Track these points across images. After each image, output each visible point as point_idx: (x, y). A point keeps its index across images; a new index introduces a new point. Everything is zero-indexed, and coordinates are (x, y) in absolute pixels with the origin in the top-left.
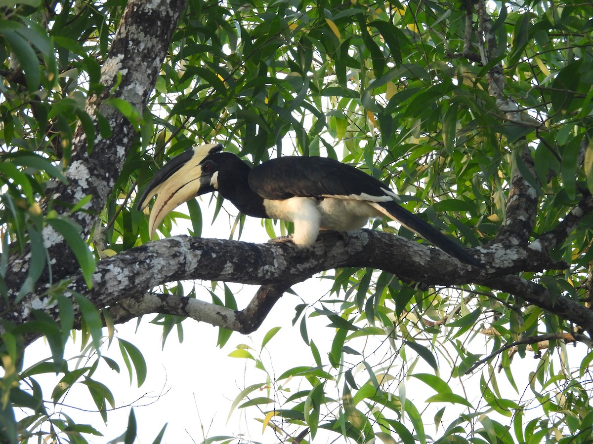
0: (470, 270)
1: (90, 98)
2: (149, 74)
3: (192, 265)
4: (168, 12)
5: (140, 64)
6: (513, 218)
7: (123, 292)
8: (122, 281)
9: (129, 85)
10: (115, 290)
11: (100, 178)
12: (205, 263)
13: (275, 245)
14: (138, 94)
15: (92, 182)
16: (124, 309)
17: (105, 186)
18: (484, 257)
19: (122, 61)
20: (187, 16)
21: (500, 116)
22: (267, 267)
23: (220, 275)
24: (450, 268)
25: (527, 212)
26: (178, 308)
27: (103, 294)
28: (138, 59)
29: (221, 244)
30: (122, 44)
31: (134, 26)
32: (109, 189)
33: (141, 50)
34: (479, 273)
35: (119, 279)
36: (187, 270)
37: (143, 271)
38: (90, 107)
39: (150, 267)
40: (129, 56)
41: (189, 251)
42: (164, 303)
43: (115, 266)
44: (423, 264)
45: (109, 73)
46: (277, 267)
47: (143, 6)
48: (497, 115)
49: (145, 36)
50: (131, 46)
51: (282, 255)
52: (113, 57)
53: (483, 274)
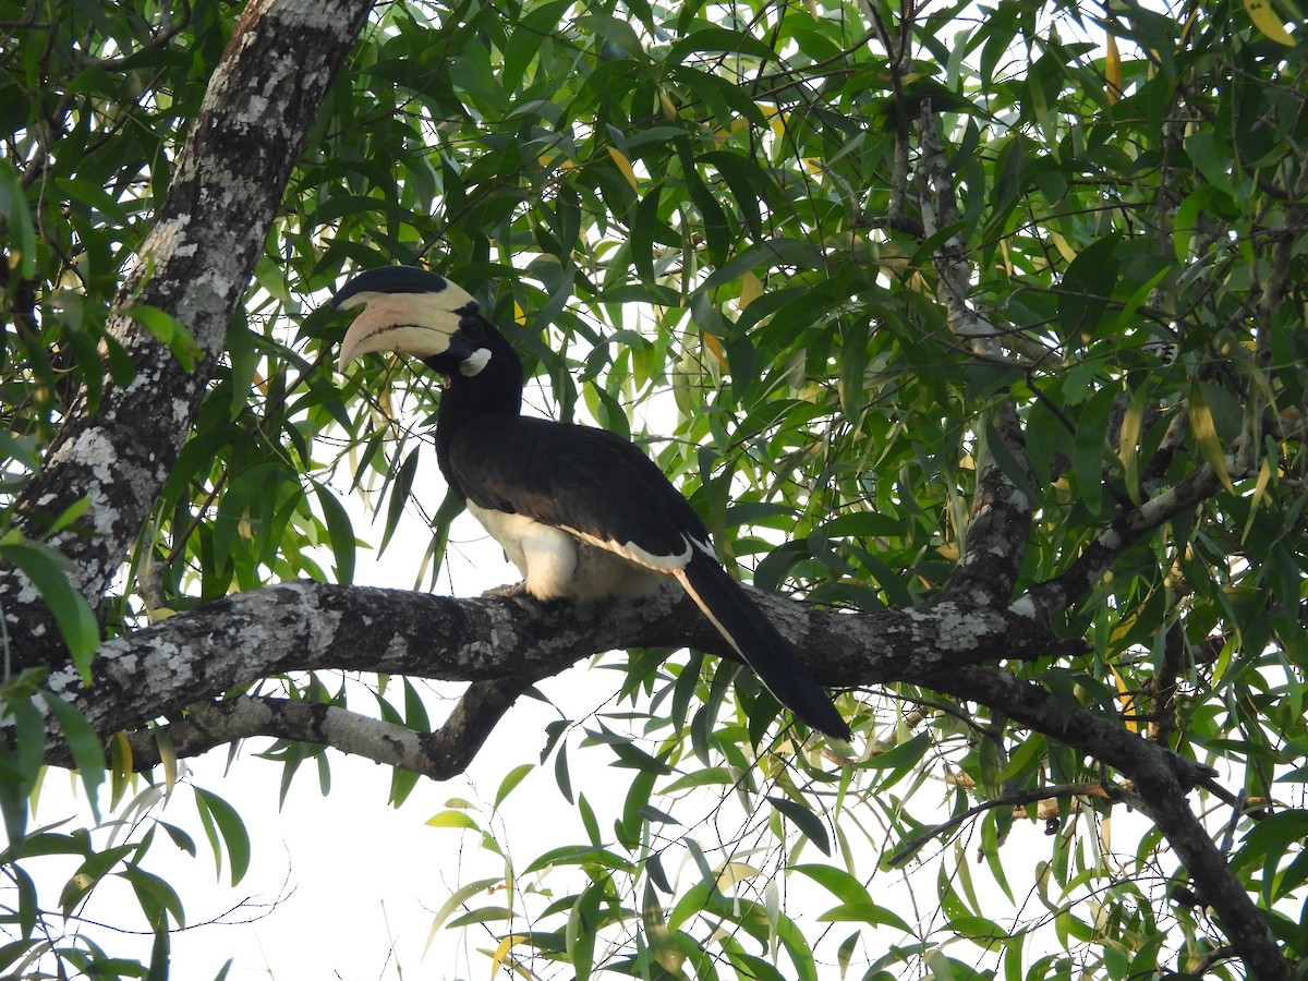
0: (890, 655)
1: (122, 303)
2: (241, 255)
3: (323, 639)
4: (280, 131)
5: (222, 235)
6: (980, 550)
7: (181, 693)
8: (179, 670)
9: (201, 275)
10: (164, 688)
11: (138, 464)
12: (350, 637)
13: (494, 601)
14: (217, 295)
15: (120, 472)
16: (198, 728)
17: (147, 480)
18: (919, 628)
19: (186, 228)
20: (330, 138)
21: (954, 346)
22: (476, 646)
23: (379, 661)
24: (849, 651)
25: (1008, 540)
26: (305, 727)
27: (139, 696)
28: (218, 225)
29: (381, 597)
30: (187, 196)
31: (212, 159)
32: (155, 485)
33: (224, 206)
34: (909, 662)
35: (172, 668)
36: (313, 650)
37: (222, 650)
38: (120, 319)
39: (236, 644)
40: (200, 218)
41: (315, 612)
42: (278, 716)
43: (164, 641)
44: (794, 643)
45: (160, 252)
46: (499, 646)
47: (230, 117)
48: (948, 343)
49: (234, 179)
50: (204, 197)
51: (508, 621)
52: (169, 220)
53: (917, 664)
